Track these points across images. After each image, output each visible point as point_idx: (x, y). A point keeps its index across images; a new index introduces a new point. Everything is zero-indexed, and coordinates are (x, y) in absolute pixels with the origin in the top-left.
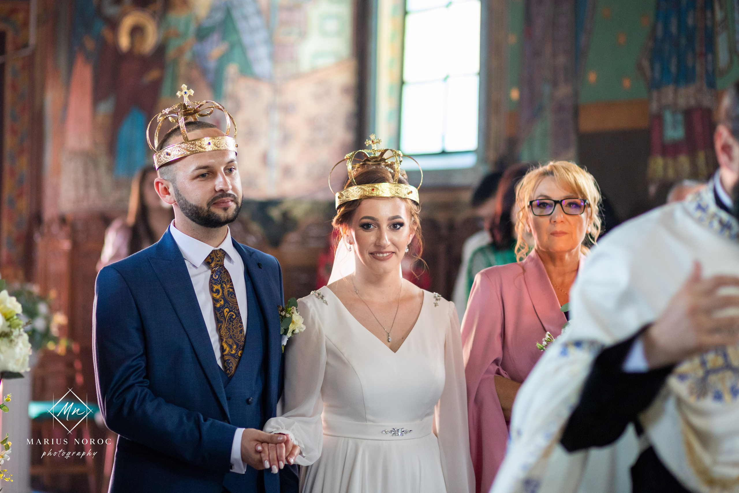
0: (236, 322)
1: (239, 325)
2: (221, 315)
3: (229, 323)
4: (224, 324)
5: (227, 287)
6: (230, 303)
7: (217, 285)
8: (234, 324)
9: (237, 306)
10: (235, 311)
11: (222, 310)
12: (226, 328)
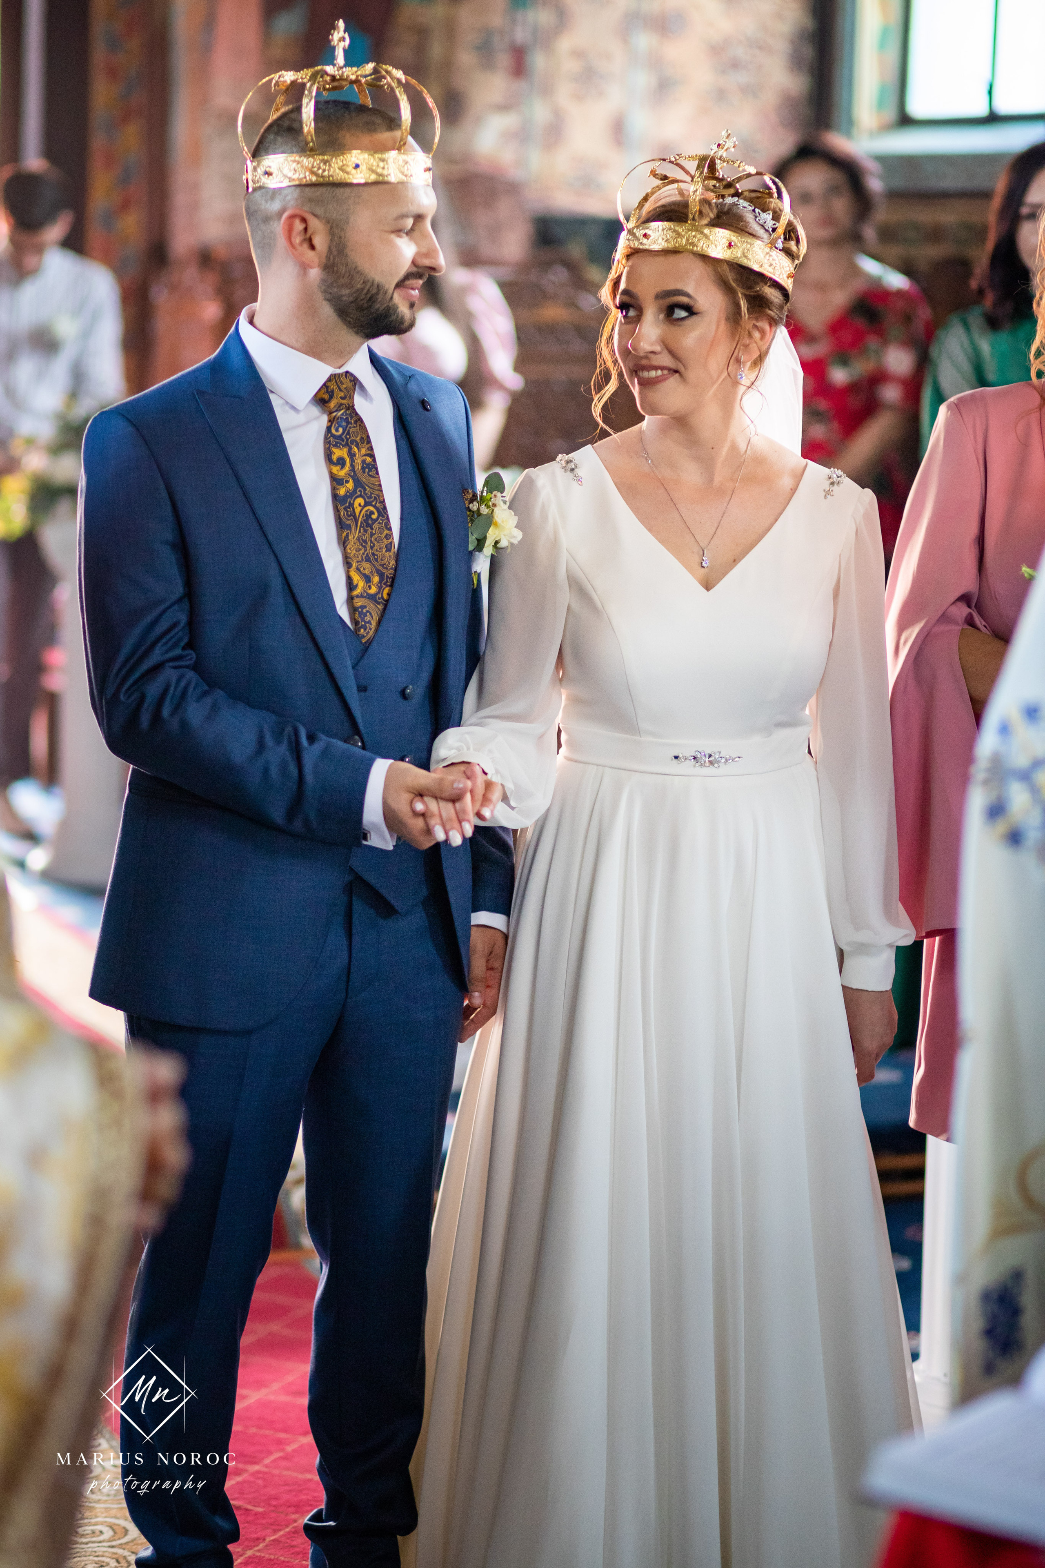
0: (379, 528)
1: (384, 534)
2: (347, 512)
3: (364, 529)
4: (353, 532)
5: (362, 453)
6: (367, 488)
7: (340, 447)
8: (374, 532)
9: (380, 493)
10: (376, 504)
11: (350, 502)
12: (358, 539)
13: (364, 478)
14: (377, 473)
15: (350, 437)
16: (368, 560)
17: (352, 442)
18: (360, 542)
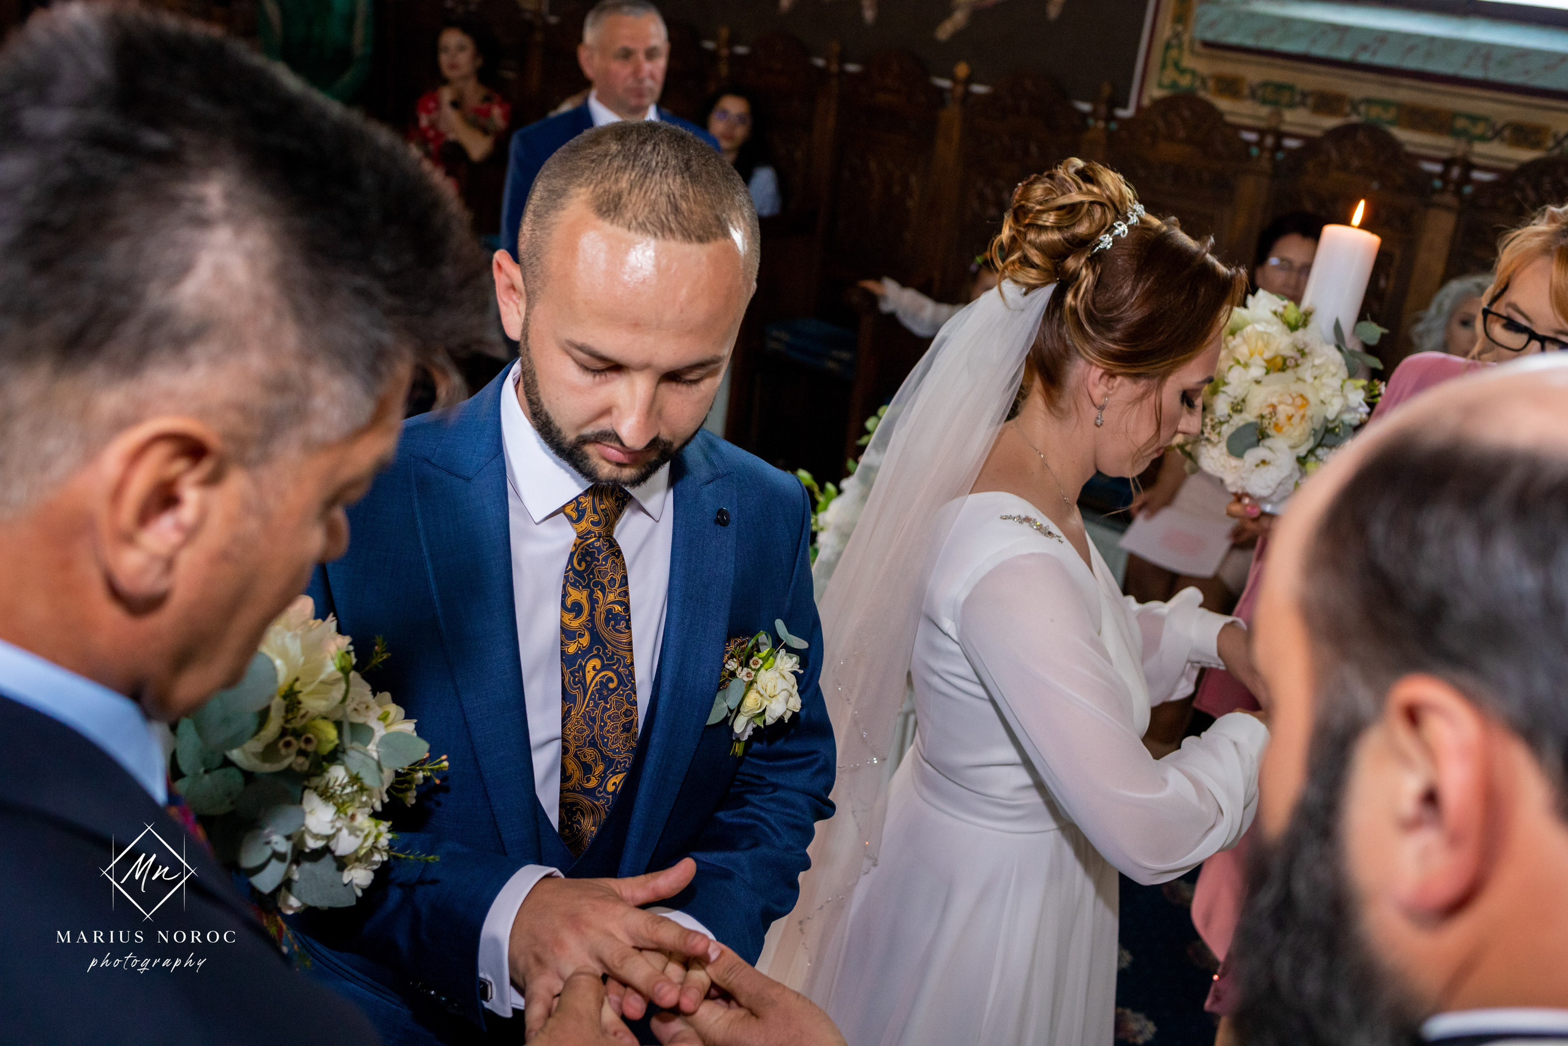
0: (617, 701)
1: (623, 710)
2: (577, 676)
3: (595, 702)
4: (577, 703)
5: (608, 599)
6: (608, 645)
7: (579, 589)
8: (608, 707)
9: (628, 653)
10: (618, 668)
11: (581, 664)
12: (583, 716)
13: (605, 632)
14: (629, 627)
15: (594, 578)
16: (593, 744)
17: (596, 584)
18: (585, 720)
